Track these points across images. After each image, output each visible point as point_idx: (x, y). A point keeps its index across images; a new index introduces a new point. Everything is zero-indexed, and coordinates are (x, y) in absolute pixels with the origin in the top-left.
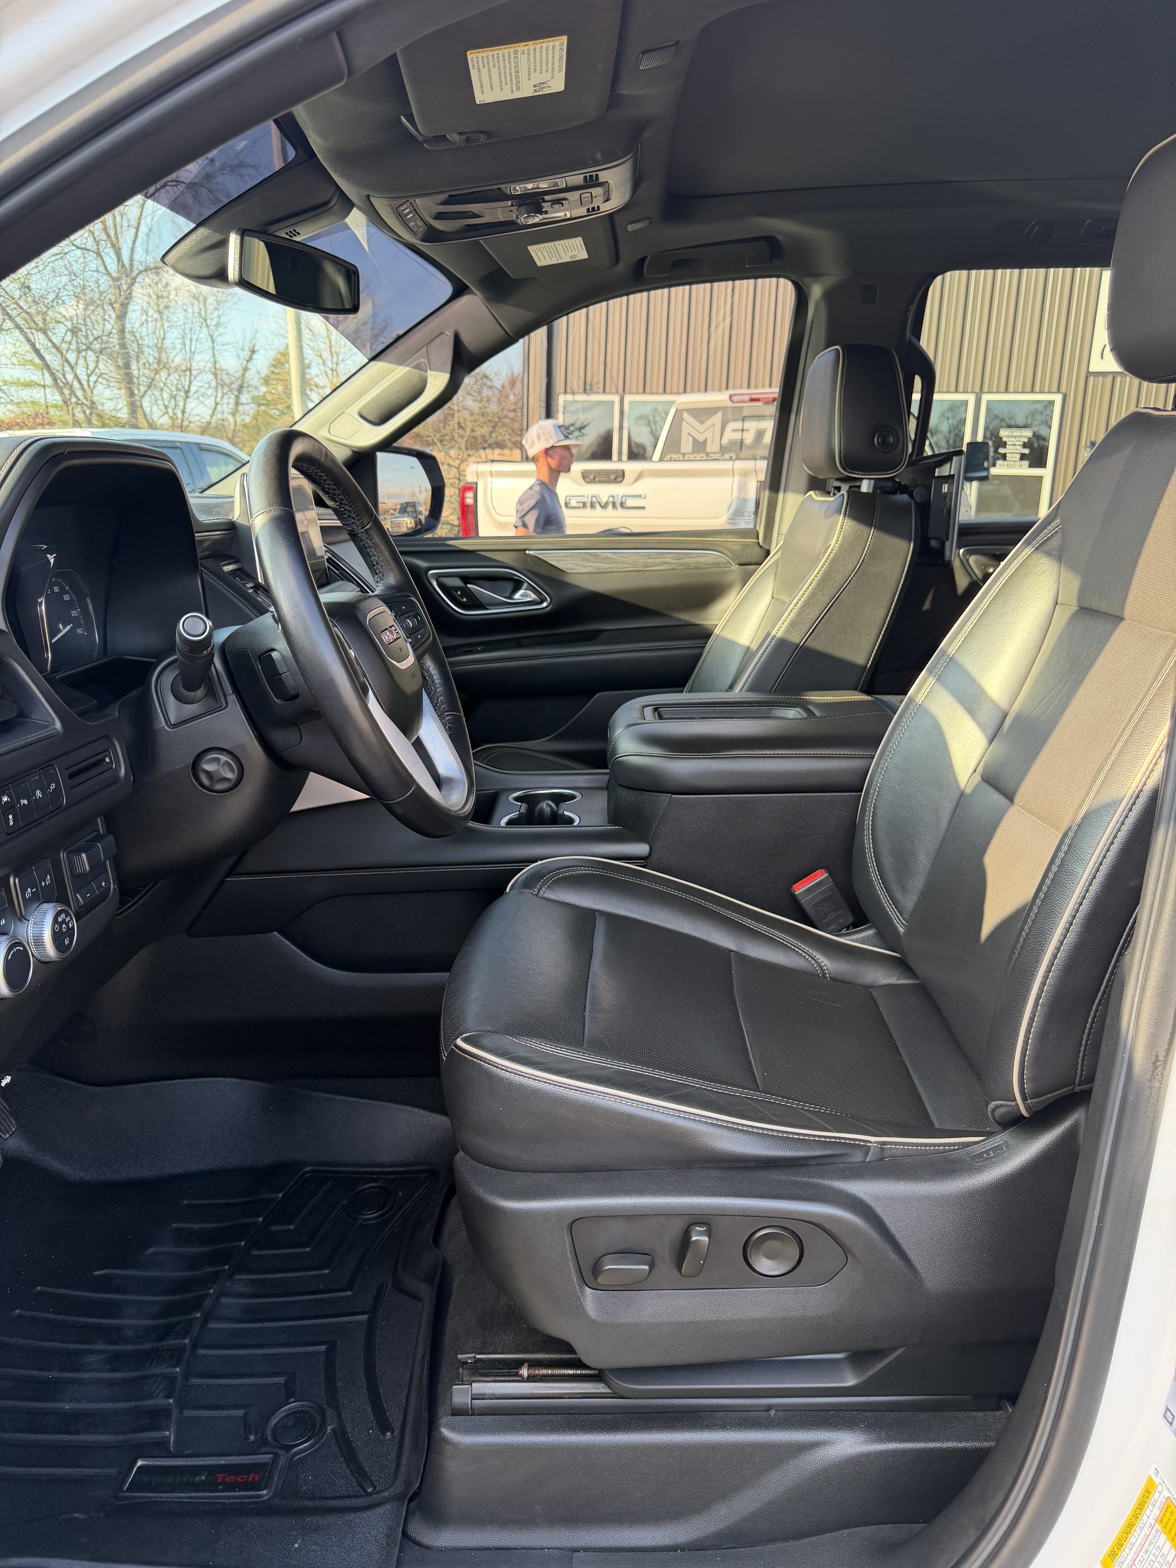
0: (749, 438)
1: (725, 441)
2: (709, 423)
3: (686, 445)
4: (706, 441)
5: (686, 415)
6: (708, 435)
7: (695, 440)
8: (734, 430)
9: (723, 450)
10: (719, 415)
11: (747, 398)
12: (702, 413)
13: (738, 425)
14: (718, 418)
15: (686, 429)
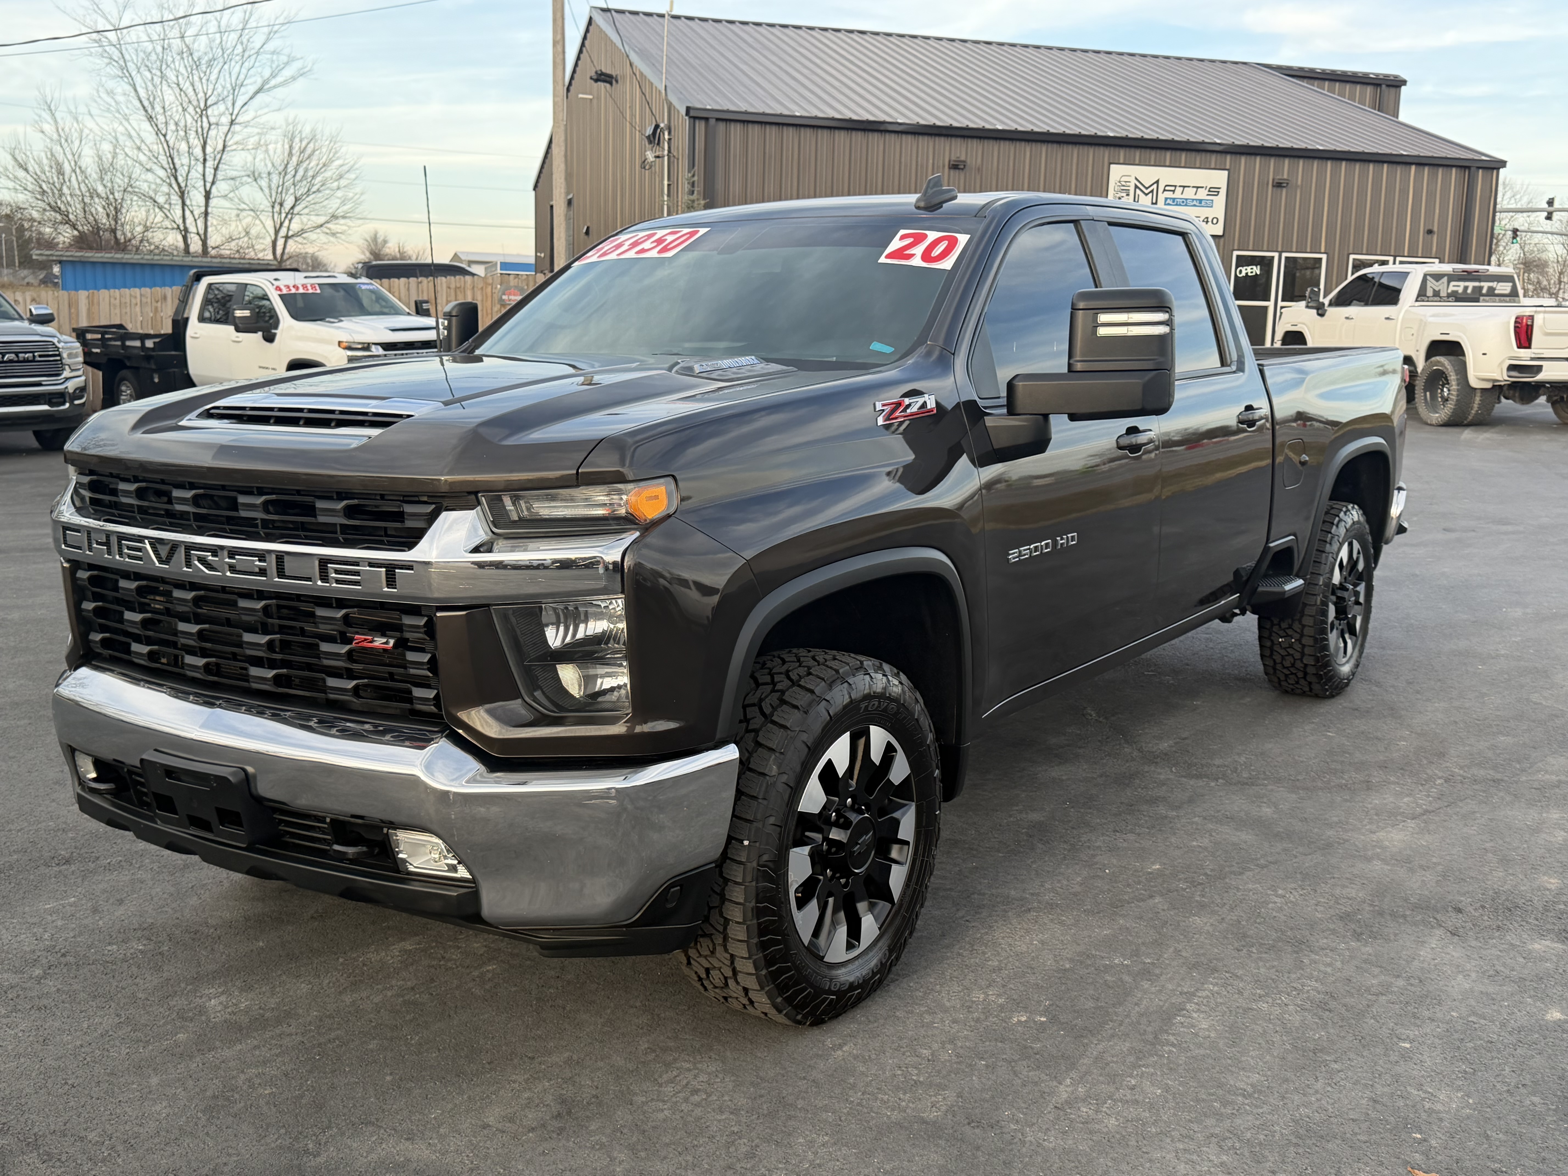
3: (1430, 293)
5: (1428, 277)
6: (1440, 287)
7: (1434, 290)
10: (1446, 278)
11: (1459, 270)
14: (1445, 279)
15: (1429, 284)
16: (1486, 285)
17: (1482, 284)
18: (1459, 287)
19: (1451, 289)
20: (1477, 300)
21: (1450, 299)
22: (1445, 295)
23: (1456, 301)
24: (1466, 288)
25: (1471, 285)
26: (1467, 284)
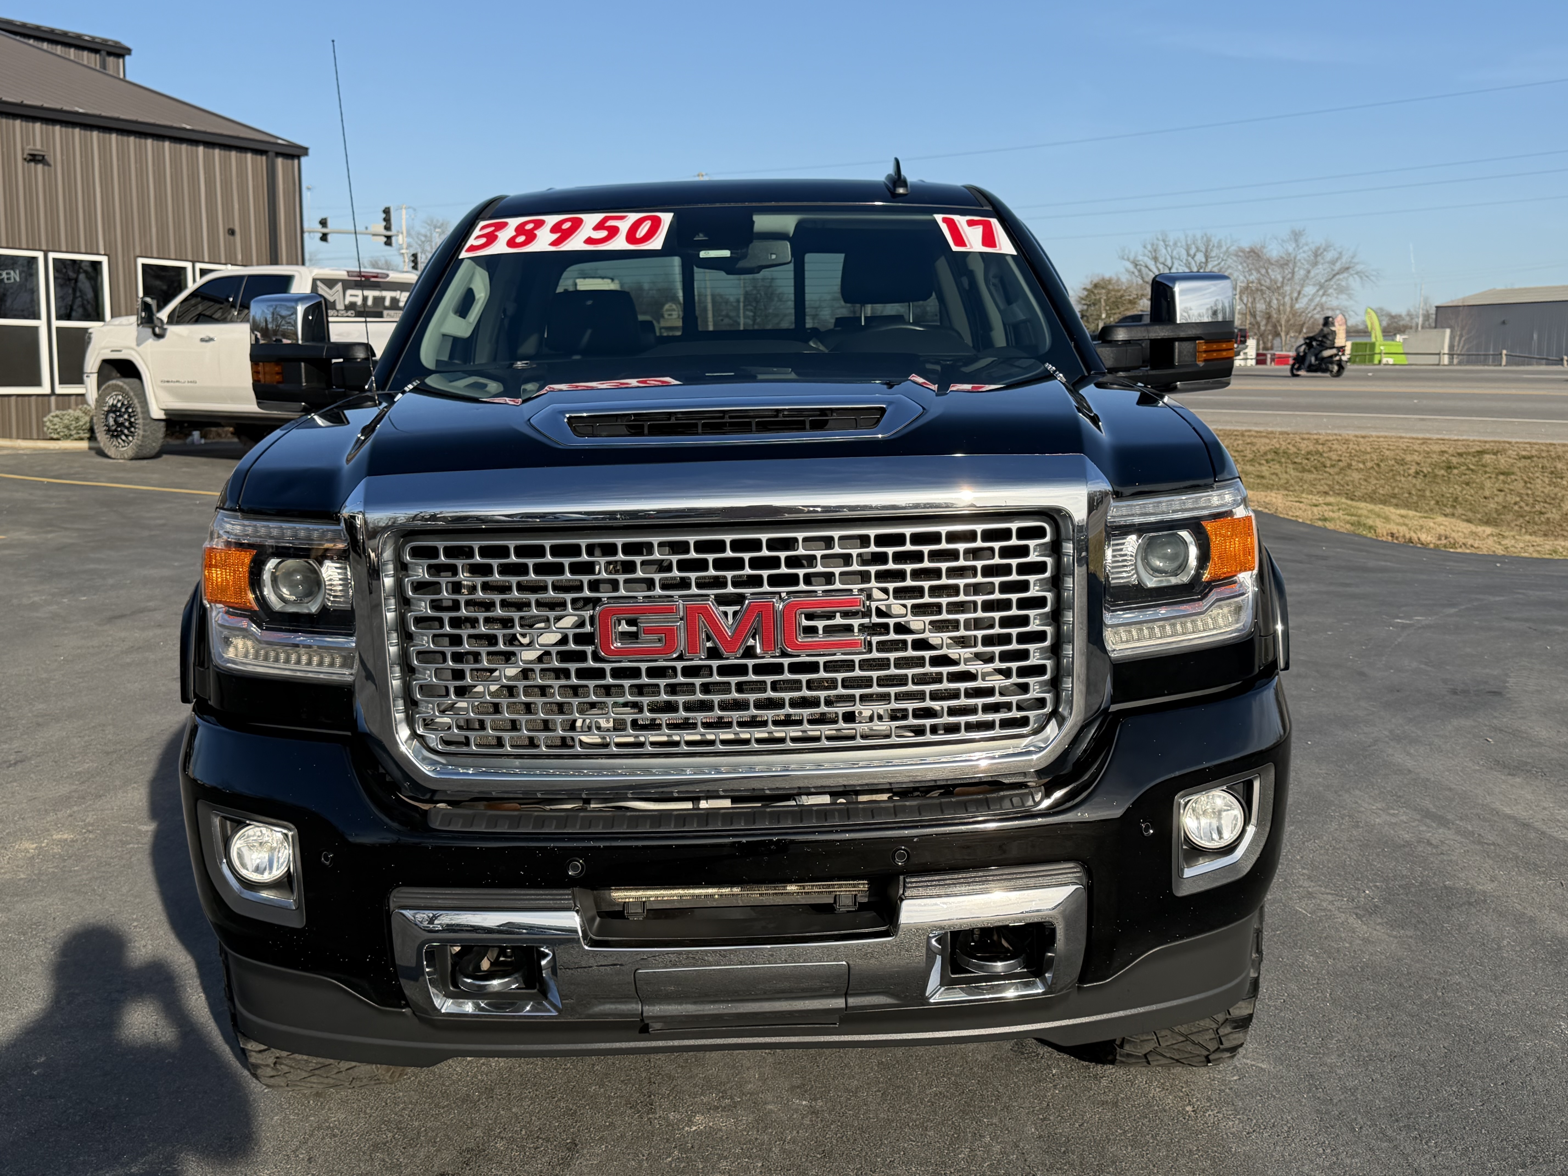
0: (359, 301)
1: (347, 302)
2: (335, 289)
4: (334, 301)
5: (319, 283)
8: (351, 295)
10: (340, 285)
14: (339, 286)
16: (388, 295)
17: (385, 293)
18: (355, 296)
19: (348, 300)
20: (380, 315)
21: (349, 313)
22: (343, 308)
23: (356, 316)
24: (365, 299)
25: (371, 294)
26: (366, 293)
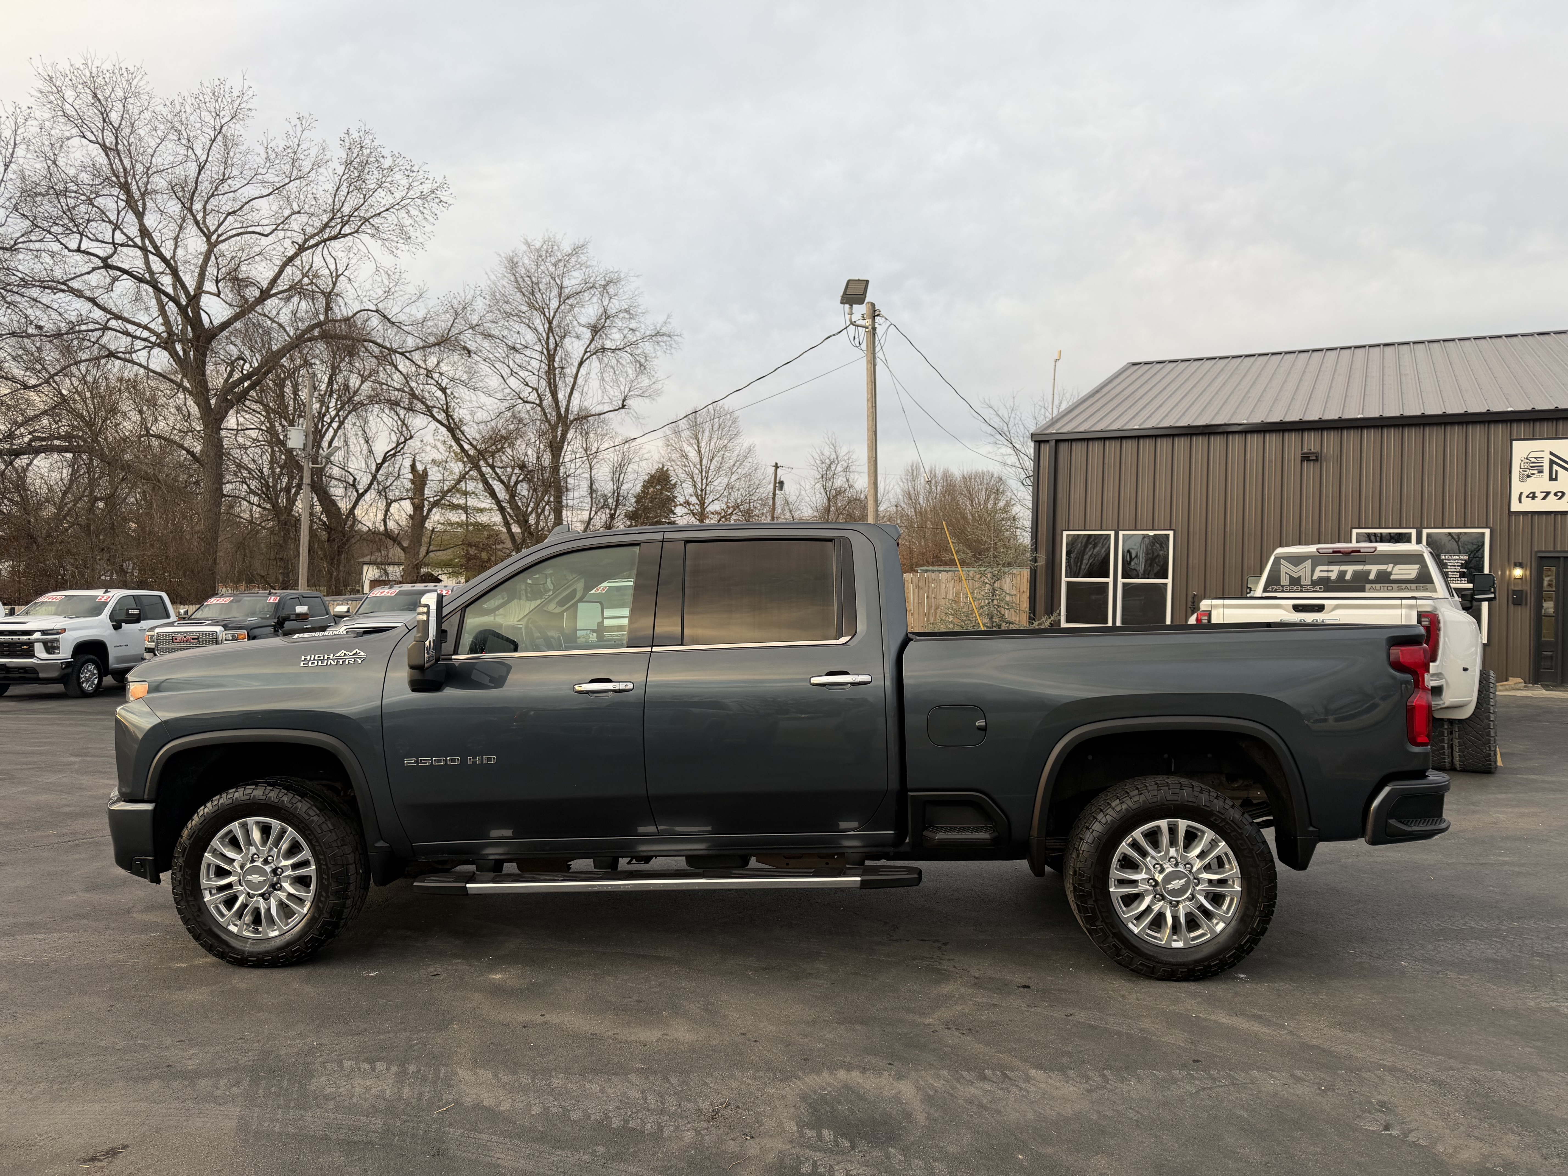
3: (1284, 580)
6: (1302, 573)
7: (1291, 577)
9: (1314, 583)
11: (1331, 551)
12: (1296, 560)
13: (1325, 568)
15: (1283, 570)
